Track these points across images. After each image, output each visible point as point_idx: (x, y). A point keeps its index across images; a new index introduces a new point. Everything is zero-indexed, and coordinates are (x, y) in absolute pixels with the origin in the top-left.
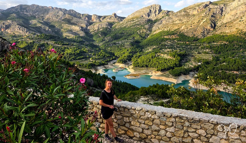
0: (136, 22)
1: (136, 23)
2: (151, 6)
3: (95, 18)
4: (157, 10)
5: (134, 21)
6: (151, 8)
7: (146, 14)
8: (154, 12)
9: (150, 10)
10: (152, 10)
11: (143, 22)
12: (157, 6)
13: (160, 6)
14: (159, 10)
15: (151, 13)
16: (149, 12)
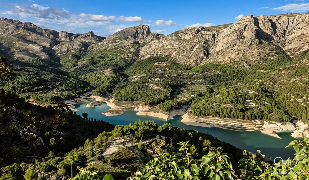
0: (120, 44)
1: (120, 46)
2: (138, 27)
3: (64, 35)
4: (145, 31)
5: (117, 43)
6: (138, 29)
7: (132, 35)
8: (141, 33)
9: (137, 31)
10: (139, 31)
11: (128, 44)
12: (145, 27)
13: (148, 27)
14: (147, 32)
15: (137, 35)
16: (135, 33)
